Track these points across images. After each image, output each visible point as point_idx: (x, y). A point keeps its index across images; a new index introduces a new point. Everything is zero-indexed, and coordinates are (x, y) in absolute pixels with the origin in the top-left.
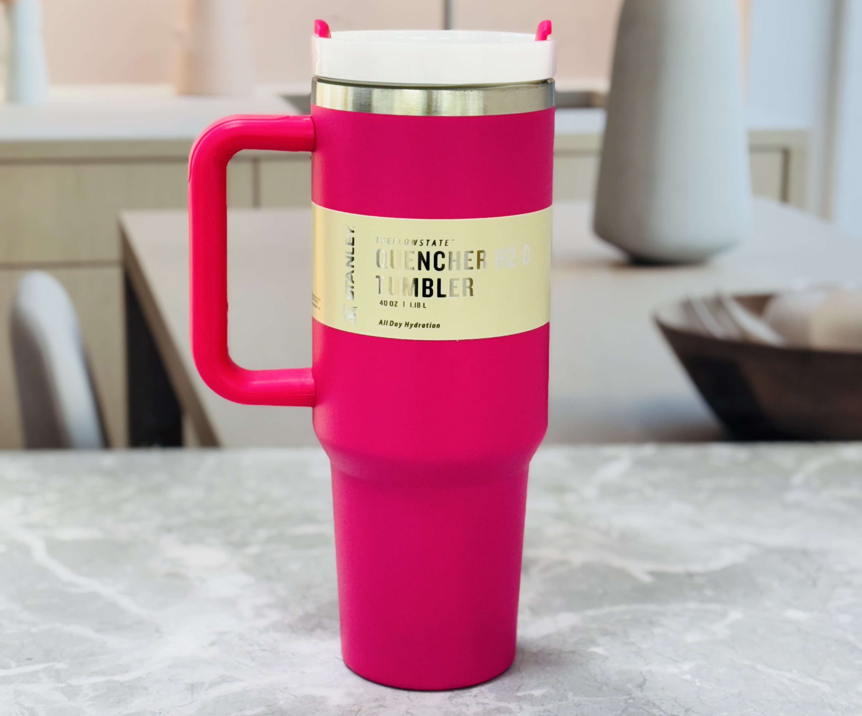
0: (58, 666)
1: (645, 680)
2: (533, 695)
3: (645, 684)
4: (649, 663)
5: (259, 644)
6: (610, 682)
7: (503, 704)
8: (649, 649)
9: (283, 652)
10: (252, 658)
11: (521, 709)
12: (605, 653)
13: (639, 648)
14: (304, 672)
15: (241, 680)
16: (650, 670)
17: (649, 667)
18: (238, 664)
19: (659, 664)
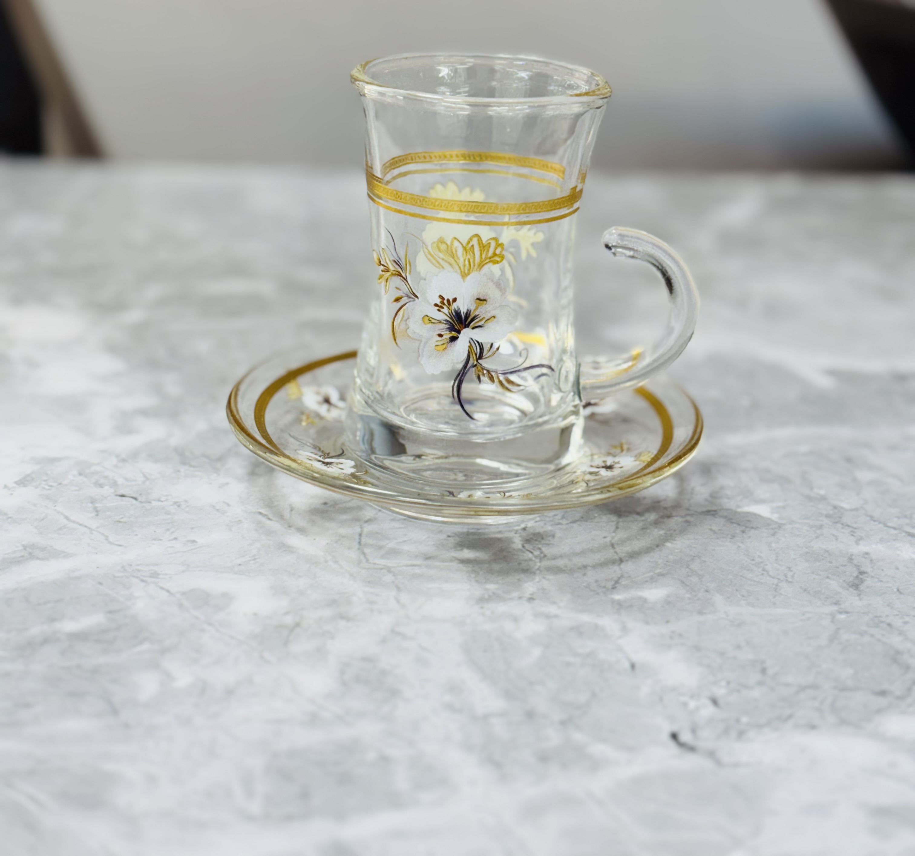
1: (862, 573)
2: (645, 600)
3: (862, 581)
4: (861, 538)
5: (115, 484)
6: (793, 576)
7: (585, 618)
8: (856, 510)
9: (159, 500)
10: (97, 511)
11: (625, 630)
12: (775, 517)
13: (835, 507)
14: (194, 541)
15: (67, 555)
16: (867, 553)
17: (863, 548)
18: (65, 521)
19: (881, 541)
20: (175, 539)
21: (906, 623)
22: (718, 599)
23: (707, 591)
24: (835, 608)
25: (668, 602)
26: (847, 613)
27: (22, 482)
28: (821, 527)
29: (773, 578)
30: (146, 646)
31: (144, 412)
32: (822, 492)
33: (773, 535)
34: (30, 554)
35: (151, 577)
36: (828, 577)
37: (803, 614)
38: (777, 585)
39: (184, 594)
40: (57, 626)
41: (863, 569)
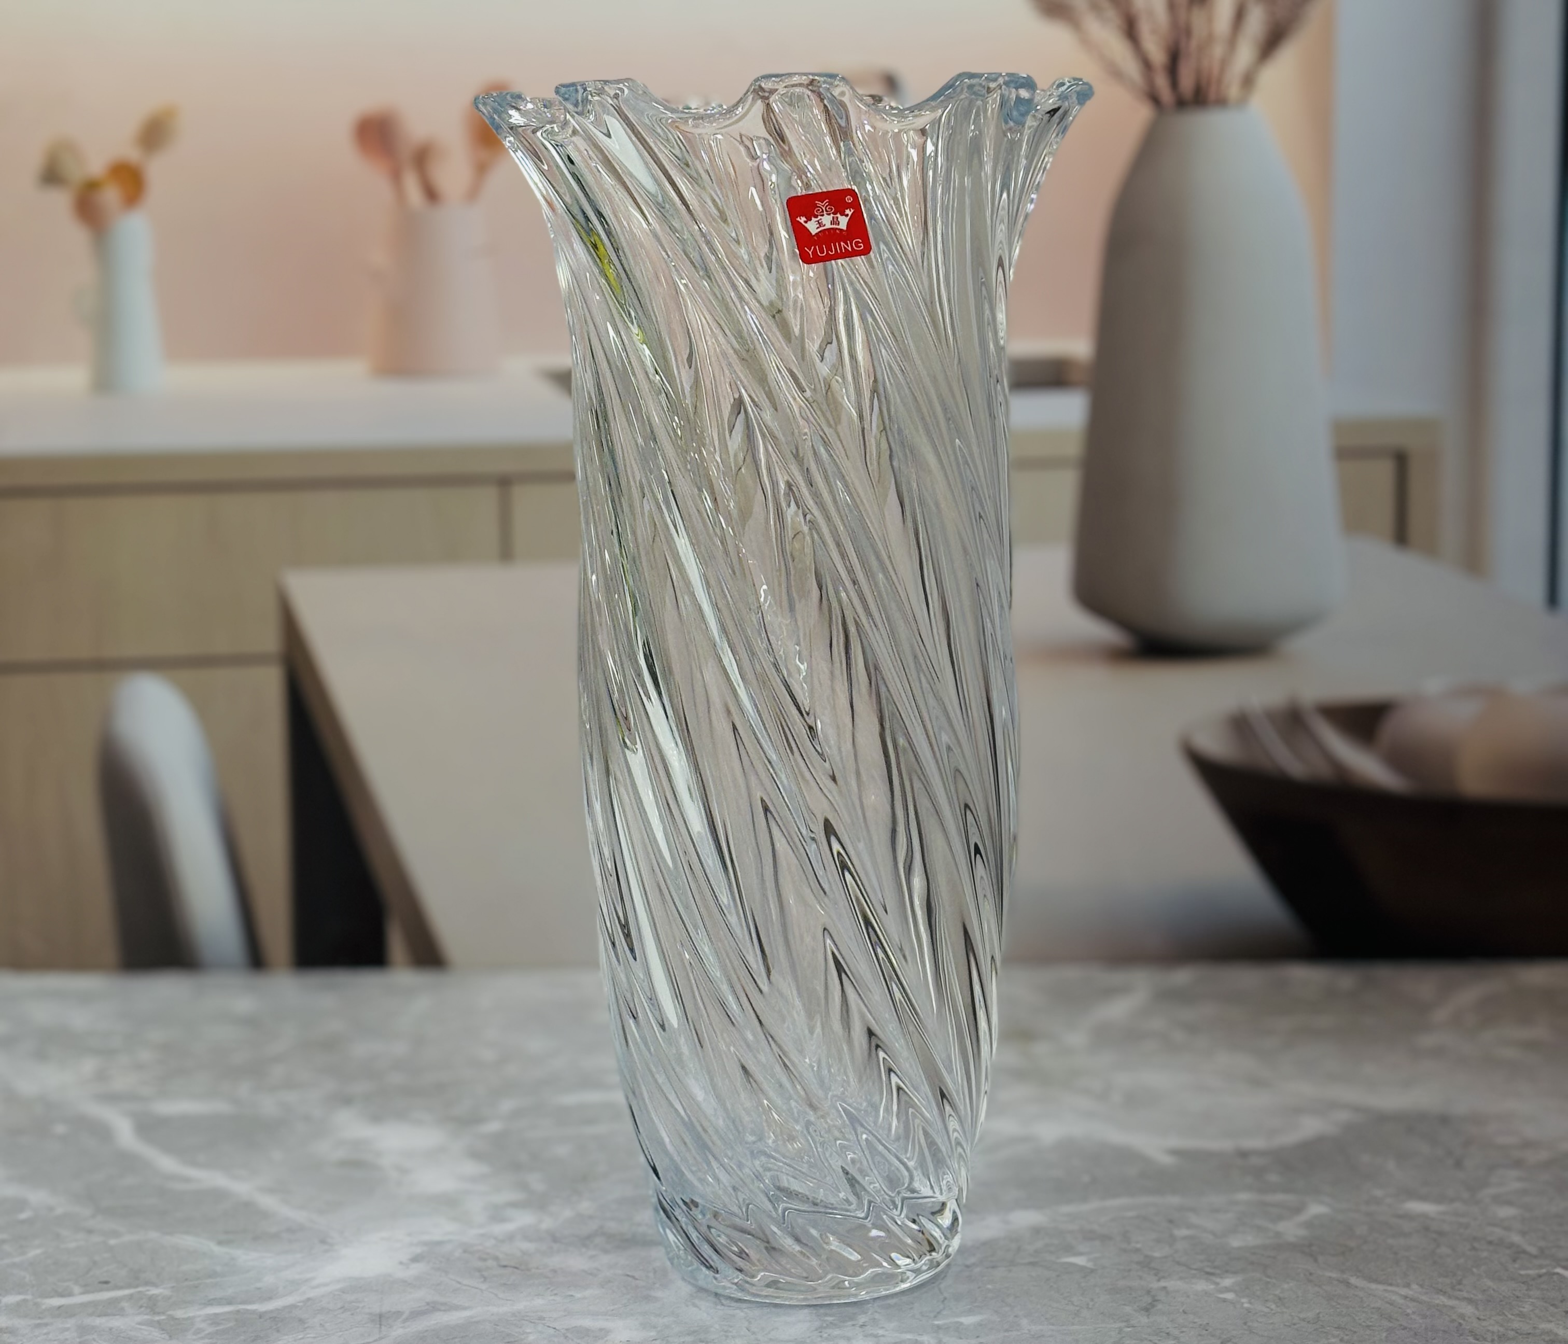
0: (154, 1291)
1: (1156, 1301)
2: (962, 1324)
3: (1153, 1306)
4: (1164, 1277)
5: (496, 1259)
8: (1166, 1257)
9: (537, 1268)
10: (485, 1279)
12: (1090, 1265)
13: (1146, 1256)
14: (572, 1296)
15: (465, 1308)
16: (1165, 1288)
17: (1162, 1284)
18: (459, 1286)
19: (1181, 1278)
20: (556, 1294)
21: (1182, 1332)
22: (1024, 1322)
23: (1015, 1317)
24: (1124, 1324)
25: (980, 1325)
26: (1133, 1327)
27: (416, 1259)
28: (1130, 1270)
29: (1077, 1306)
31: (514, 1205)
32: (1139, 1246)
33: (1085, 1277)
34: (433, 1307)
35: (538, 1320)
36: (1124, 1305)
37: (1096, 1329)
38: (1078, 1311)
39: (567, 1330)
41: (1156, 1298)
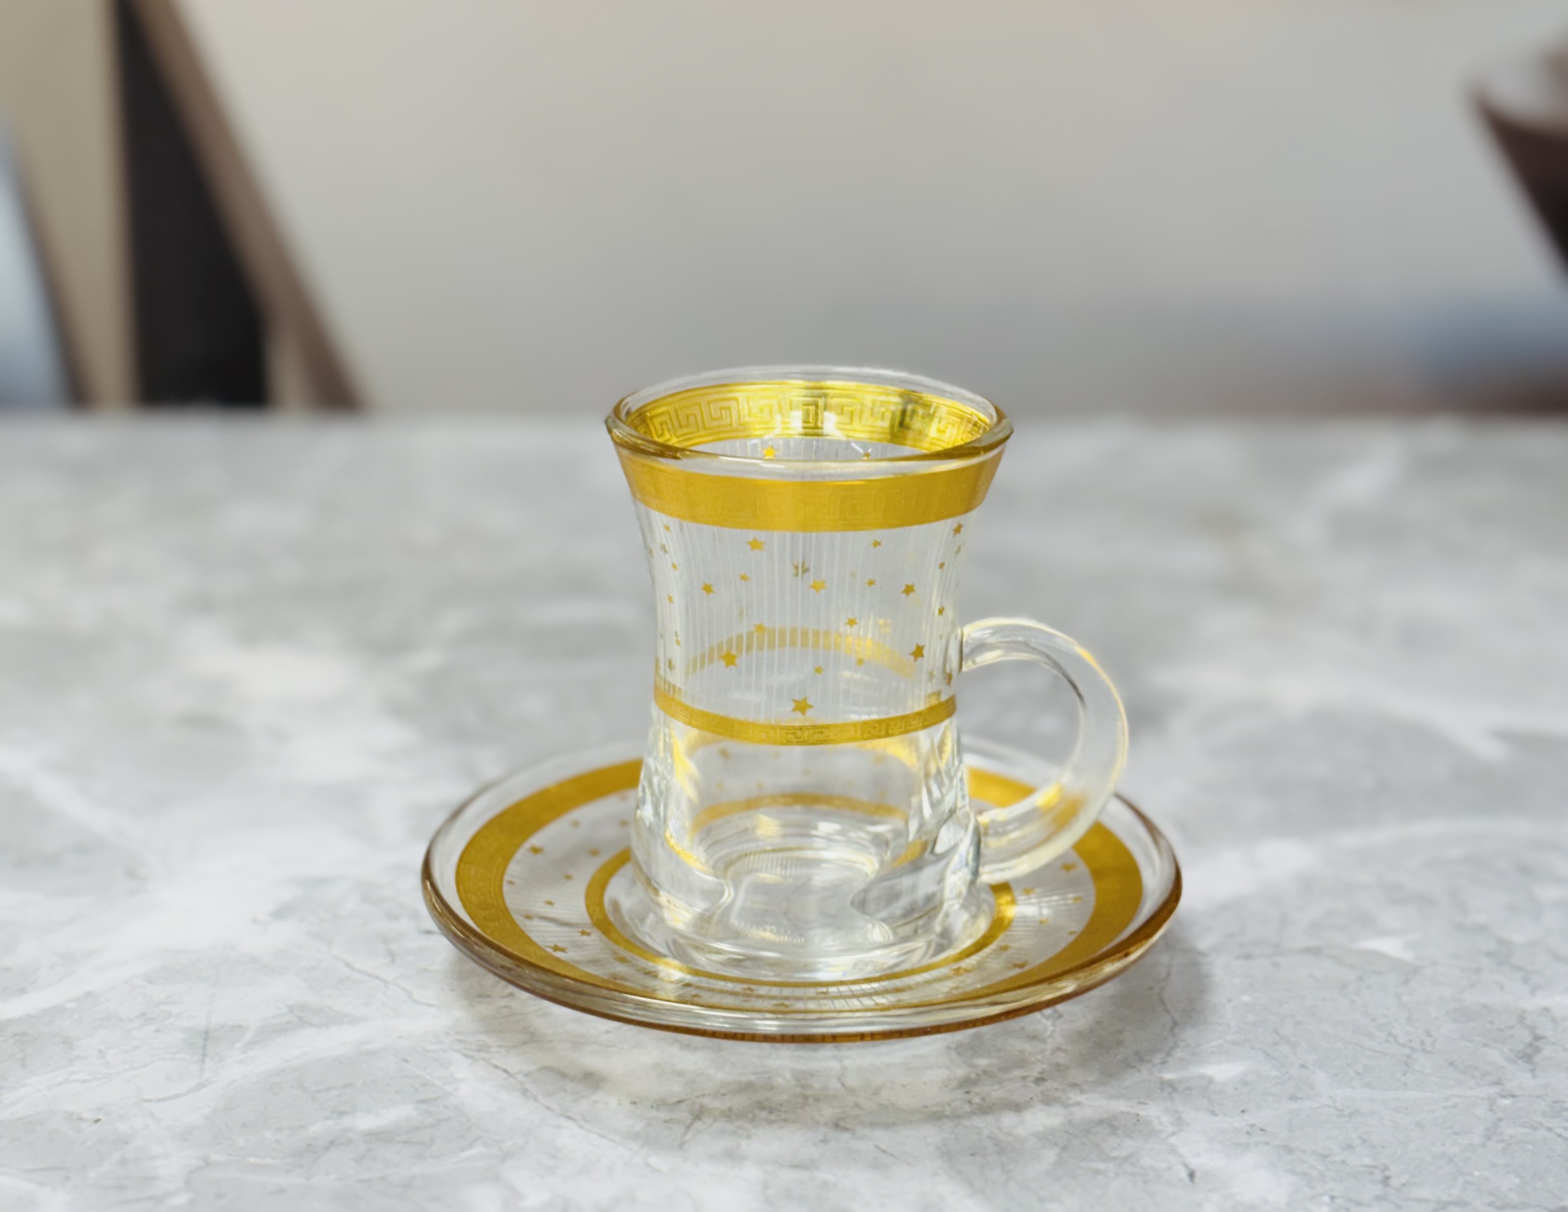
1: (1537, 1038)
2: (1210, 1081)
3: (1538, 1050)
4: (1539, 988)
6: (1433, 1044)
7: (1121, 1106)
8: (1533, 943)
10: (392, 956)
11: (1179, 1122)
12: (1408, 956)
13: (1501, 942)
15: (353, 1020)
16: (1546, 1010)
17: (1541, 1000)
18: (347, 971)
22: (1319, 1078)
23: (1302, 1066)
24: (1495, 1090)
25: (1244, 1082)
26: (1513, 1096)
27: (282, 912)
28: (1478, 971)
29: (1403, 1046)
30: (478, 1149)
32: (1482, 919)
33: (1406, 982)
34: (300, 1018)
35: (479, 1051)
36: (1485, 1045)
37: (1447, 1099)
38: (1409, 1057)
40: (347, 1121)
41: (1540, 1032)
